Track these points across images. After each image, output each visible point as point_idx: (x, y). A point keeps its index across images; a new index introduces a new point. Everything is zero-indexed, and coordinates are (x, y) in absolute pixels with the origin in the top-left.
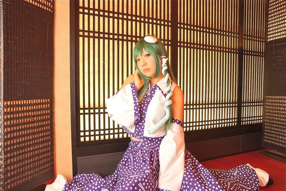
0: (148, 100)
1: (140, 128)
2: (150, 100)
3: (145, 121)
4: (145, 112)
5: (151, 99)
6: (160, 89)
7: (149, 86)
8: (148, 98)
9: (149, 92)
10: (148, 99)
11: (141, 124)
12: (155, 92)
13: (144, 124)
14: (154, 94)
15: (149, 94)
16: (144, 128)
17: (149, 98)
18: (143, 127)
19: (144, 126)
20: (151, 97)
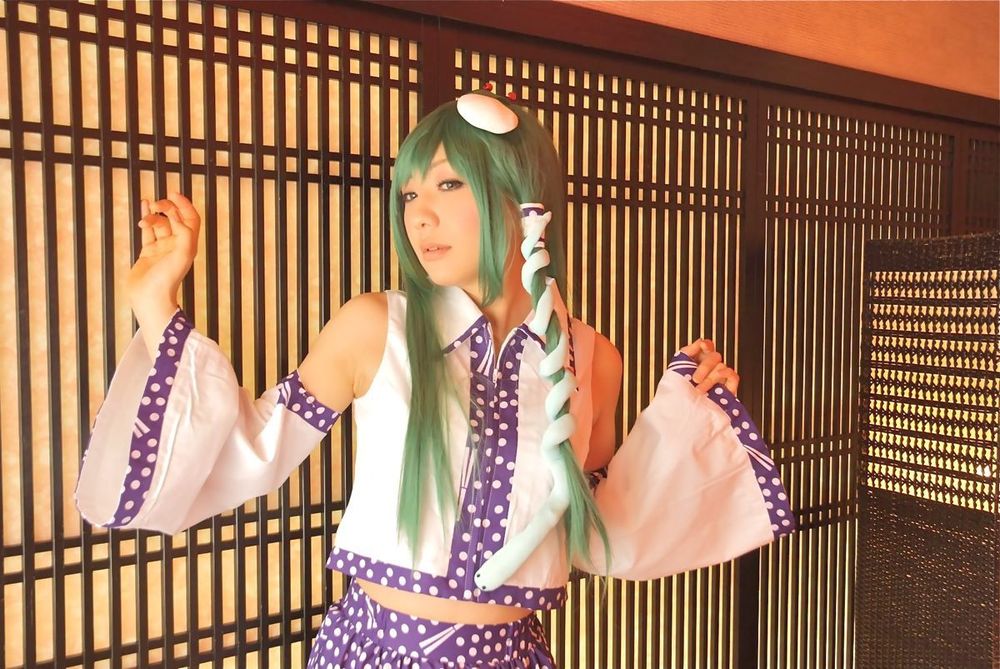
0: (504, 405)
1: (480, 546)
2: (513, 403)
3: (507, 506)
4: (505, 463)
5: (513, 396)
7: (491, 336)
8: (498, 397)
9: (496, 367)
10: (501, 400)
11: (487, 523)
12: (517, 364)
13: (504, 523)
14: (516, 370)
15: (497, 374)
16: (500, 544)
17: (503, 394)
18: (496, 537)
19: (502, 531)
20: (511, 387)
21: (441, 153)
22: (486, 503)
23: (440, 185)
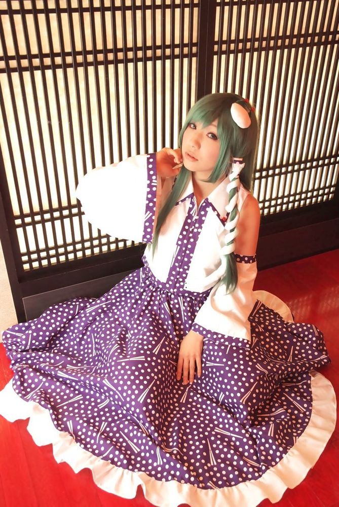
0: (195, 230)
1: (178, 276)
2: (199, 230)
3: (189, 267)
5: (200, 227)
6: (214, 209)
8: (194, 226)
9: (196, 214)
10: (195, 228)
11: (181, 270)
12: (206, 213)
13: (187, 272)
15: (196, 217)
16: (186, 278)
17: (197, 225)
18: (184, 275)
19: (187, 274)
20: (201, 222)
22: (182, 264)
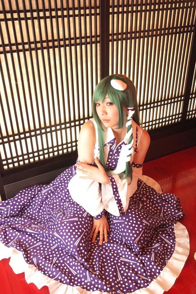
21: (107, 96)
23: (107, 104)
